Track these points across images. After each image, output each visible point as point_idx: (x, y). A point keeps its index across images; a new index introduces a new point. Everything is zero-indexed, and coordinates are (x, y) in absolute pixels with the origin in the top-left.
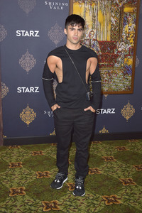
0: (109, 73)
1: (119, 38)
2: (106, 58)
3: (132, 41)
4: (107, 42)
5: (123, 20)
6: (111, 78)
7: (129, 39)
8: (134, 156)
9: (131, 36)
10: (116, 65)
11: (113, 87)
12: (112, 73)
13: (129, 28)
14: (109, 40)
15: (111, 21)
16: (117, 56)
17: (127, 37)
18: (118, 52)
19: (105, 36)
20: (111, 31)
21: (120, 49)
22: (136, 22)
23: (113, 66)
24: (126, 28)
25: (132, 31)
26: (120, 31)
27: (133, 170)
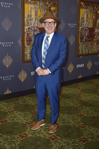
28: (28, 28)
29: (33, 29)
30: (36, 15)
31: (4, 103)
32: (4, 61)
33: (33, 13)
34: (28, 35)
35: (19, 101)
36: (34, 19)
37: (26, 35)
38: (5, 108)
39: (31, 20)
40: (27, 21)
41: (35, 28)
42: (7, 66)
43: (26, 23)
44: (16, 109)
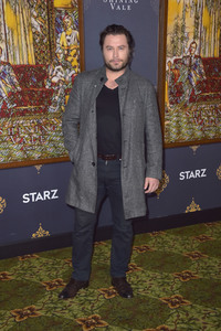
0: (39, 125)
1: (51, 58)
2: (31, 97)
3: (75, 63)
4: (29, 66)
5: (54, 24)
6: (45, 134)
7: (69, 59)
9: (72, 53)
10: (52, 109)
11: (51, 150)
12: (46, 124)
13: (67, 38)
14: (32, 62)
15: (31, 25)
16: (51, 92)
17: (66, 56)
18: (53, 84)
19: (26, 56)
20: (35, 44)
21: (55, 80)
22: (79, 26)
23: (45, 111)
24: (62, 39)
25: (74, 44)
26: (52, 45)
28: (175, 61)
29: (187, 62)
30: (197, 25)
33: (190, 22)
34: (174, 79)
36: (191, 37)
37: (168, 79)
39: (183, 39)
40: (173, 42)
41: (194, 60)
43: (169, 48)
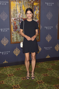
8: (42, 70)
27: (42, 76)
31: (46, 64)
32: (47, 38)
35: (55, 63)
38: (46, 67)
42: (49, 41)
44: (53, 68)
